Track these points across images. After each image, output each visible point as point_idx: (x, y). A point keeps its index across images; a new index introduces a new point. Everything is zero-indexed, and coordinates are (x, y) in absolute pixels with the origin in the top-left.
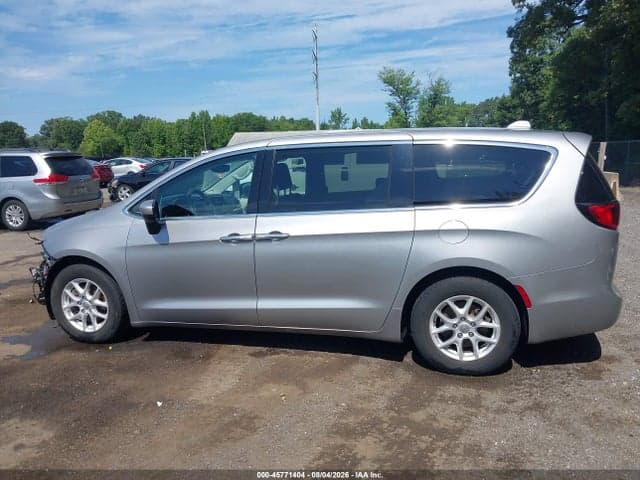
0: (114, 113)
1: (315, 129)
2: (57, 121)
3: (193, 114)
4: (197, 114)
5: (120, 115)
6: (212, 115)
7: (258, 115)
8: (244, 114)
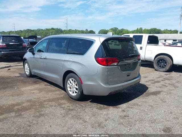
0: (116, 28)
1: (178, 33)
2: (102, 30)
3: (138, 29)
4: (139, 28)
5: (118, 29)
6: (143, 29)
7: (158, 29)
8: (154, 28)
